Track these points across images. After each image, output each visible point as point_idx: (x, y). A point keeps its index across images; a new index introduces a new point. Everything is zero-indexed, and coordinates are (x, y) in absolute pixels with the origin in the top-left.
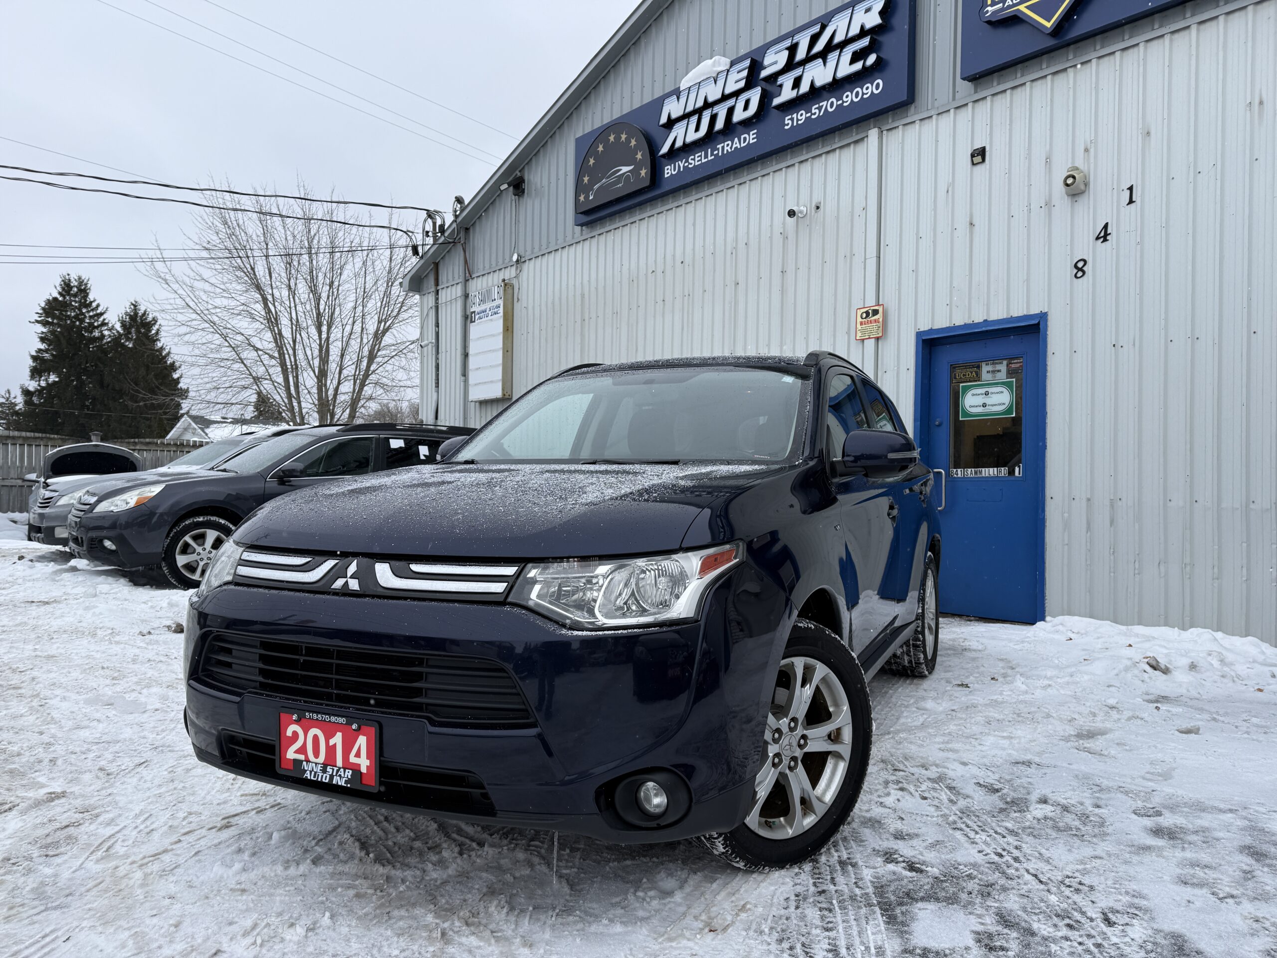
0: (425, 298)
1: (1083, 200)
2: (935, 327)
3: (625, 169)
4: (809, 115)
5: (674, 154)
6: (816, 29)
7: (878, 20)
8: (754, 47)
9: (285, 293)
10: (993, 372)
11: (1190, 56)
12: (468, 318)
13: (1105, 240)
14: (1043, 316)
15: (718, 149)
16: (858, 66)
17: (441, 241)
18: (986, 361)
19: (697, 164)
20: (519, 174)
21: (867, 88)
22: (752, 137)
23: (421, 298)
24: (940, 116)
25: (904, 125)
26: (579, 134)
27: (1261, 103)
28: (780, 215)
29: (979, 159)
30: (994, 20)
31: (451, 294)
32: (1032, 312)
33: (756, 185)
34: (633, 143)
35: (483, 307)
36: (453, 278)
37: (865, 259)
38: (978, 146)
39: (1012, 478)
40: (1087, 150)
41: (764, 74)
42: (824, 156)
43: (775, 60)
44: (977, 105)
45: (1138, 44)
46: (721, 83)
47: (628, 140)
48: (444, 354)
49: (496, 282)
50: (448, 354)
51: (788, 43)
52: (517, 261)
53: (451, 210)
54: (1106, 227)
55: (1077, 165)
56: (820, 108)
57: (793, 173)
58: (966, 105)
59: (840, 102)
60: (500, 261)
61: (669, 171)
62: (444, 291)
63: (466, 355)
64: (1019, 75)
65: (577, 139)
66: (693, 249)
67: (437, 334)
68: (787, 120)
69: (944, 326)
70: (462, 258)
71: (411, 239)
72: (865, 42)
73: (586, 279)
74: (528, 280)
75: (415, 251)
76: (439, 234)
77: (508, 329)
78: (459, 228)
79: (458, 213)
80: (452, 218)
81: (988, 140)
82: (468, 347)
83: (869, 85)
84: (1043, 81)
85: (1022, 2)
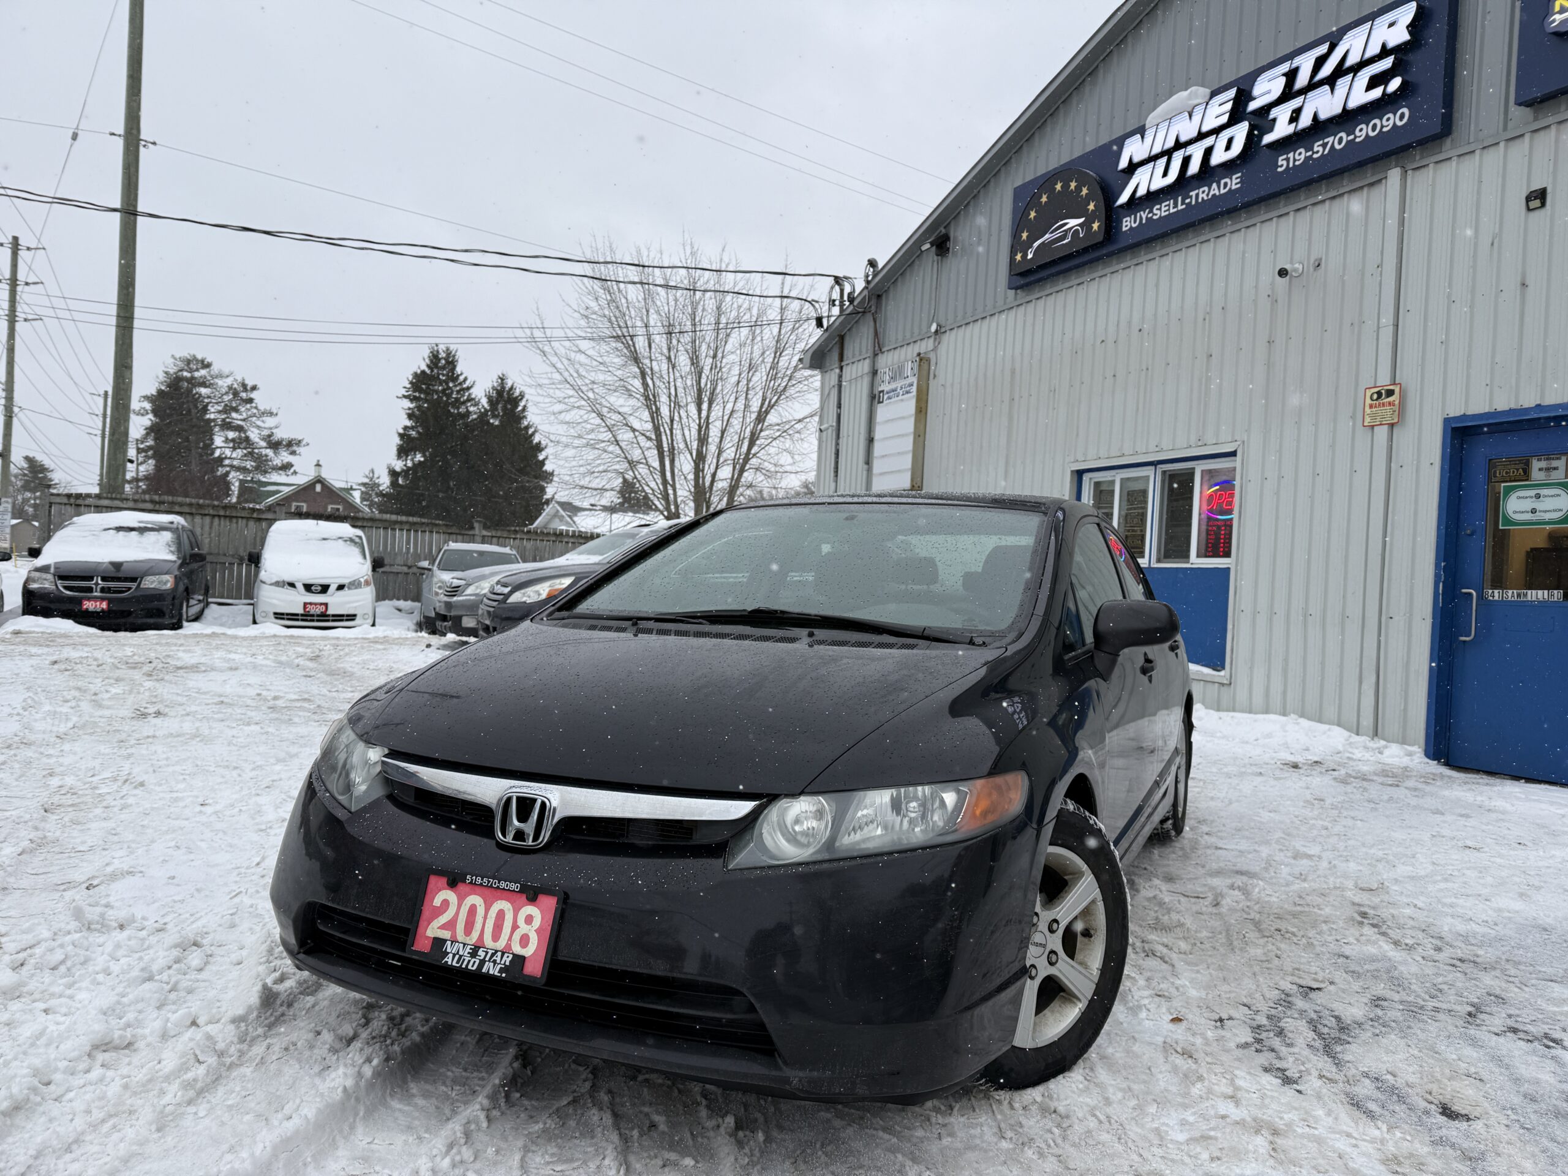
0: (827, 375)
2: (1469, 413)
3: (1073, 223)
4: (1310, 153)
5: (1135, 203)
6: (1323, 49)
7: (1406, 37)
8: (1242, 74)
9: (665, 366)
10: (1548, 469)
12: (875, 398)
15: (1191, 197)
16: (1377, 93)
17: (849, 311)
18: (1538, 456)
19: (1163, 214)
20: (944, 231)
21: (1388, 119)
22: (1234, 181)
23: (822, 375)
24: (1486, 151)
25: (1437, 163)
26: (1019, 183)
28: (1268, 274)
30: (1562, 30)
31: (856, 371)
33: (1237, 238)
34: (1085, 191)
35: (893, 386)
36: (860, 352)
37: (1378, 328)
38: (1536, 186)
39: (1566, 604)
41: (1253, 106)
42: (1327, 203)
43: (1269, 87)
44: (1536, 135)
46: (1197, 118)
47: (1078, 189)
48: (845, 439)
49: (909, 356)
50: (851, 438)
51: (1285, 67)
52: (936, 332)
53: (862, 275)
56: (1324, 146)
57: (1286, 224)
58: (1522, 136)
59: (1351, 137)
60: (916, 332)
61: (1128, 223)
62: (849, 367)
63: (871, 440)
65: (1015, 189)
66: (1155, 315)
67: (839, 416)
68: (1281, 161)
69: (1482, 411)
70: (872, 330)
71: (816, 310)
72: (1387, 63)
73: (1018, 351)
74: (947, 353)
75: (819, 322)
76: (847, 303)
77: (921, 410)
78: (871, 295)
79: (870, 278)
80: (864, 284)
81: (1551, 179)
82: (874, 432)
83: (1391, 115)
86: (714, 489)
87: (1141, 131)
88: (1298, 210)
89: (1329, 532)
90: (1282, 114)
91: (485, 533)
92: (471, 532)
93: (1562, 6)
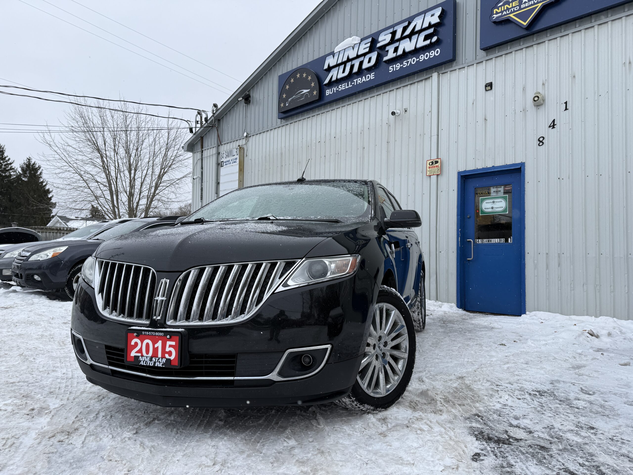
0: (196, 155)
1: (542, 108)
2: (467, 170)
3: (305, 91)
4: (402, 65)
5: (331, 84)
6: (406, 24)
7: (438, 20)
8: (372, 33)
9: (112, 153)
10: (497, 191)
11: (594, 40)
12: (219, 165)
13: (554, 127)
14: (523, 164)
15: (354, 82)
16: (428, 42)
17: (205, 126)
18: (493, 186)
19: (343, 89)
20: (248, 93)
21: (432, 53)
23: (193, 155)
24: (469, 67)
25: (451, 71)
26: (280, 74)
27: (630, 63)
28: (387, 114)
30: (497, 21)
31: (210, 152)
32: (517, 162)
33: (373, 100)
34: (310, 78)
35: (228, 159)
36: (211, 145)
37: (431, 136)
38: (488, 81)
39: (507, 244)
40: (543, 84)
41: (379, 45)
42: (409, 86)
43: (384, 38)
44: (488, 62)
45: (568, 34)
46: (356, 49)
47: (307, 77)
48: (205, 183)
49: (234, 146)
50: (208, 183)
51: (391, 30)
52: (246, 136)
53: (211, 110)
54: (554, 121)
55: (539, 91)
56: (407, 62)
57: (393, 94)
58: (482, 62)
59: (418, 59)
60: (237, 136)
61: (328, 92)
62: (206, 151)
63: (218, 183)
64: (509, 48)
65: (279, 76)
66: (341, 131)
67: (202, 173)
68: (391, 68)
69: (472, 169)
70: (216, 135)
71: (189, 124)
72: (431, 30)
74: (252, 146)
75: (191, 131)
76: (204, 122)
77: (241, 170)
78: (215, 119)
79: (214, 112)
80: (212, 114)
81: (494, 79)
82: (219, 179)
83: (433, 51)
84: (521, 51)
85: (511, 13)
86: (138, 209)
88: (397, 89)
90: (391, 49)
93: (496, 11)
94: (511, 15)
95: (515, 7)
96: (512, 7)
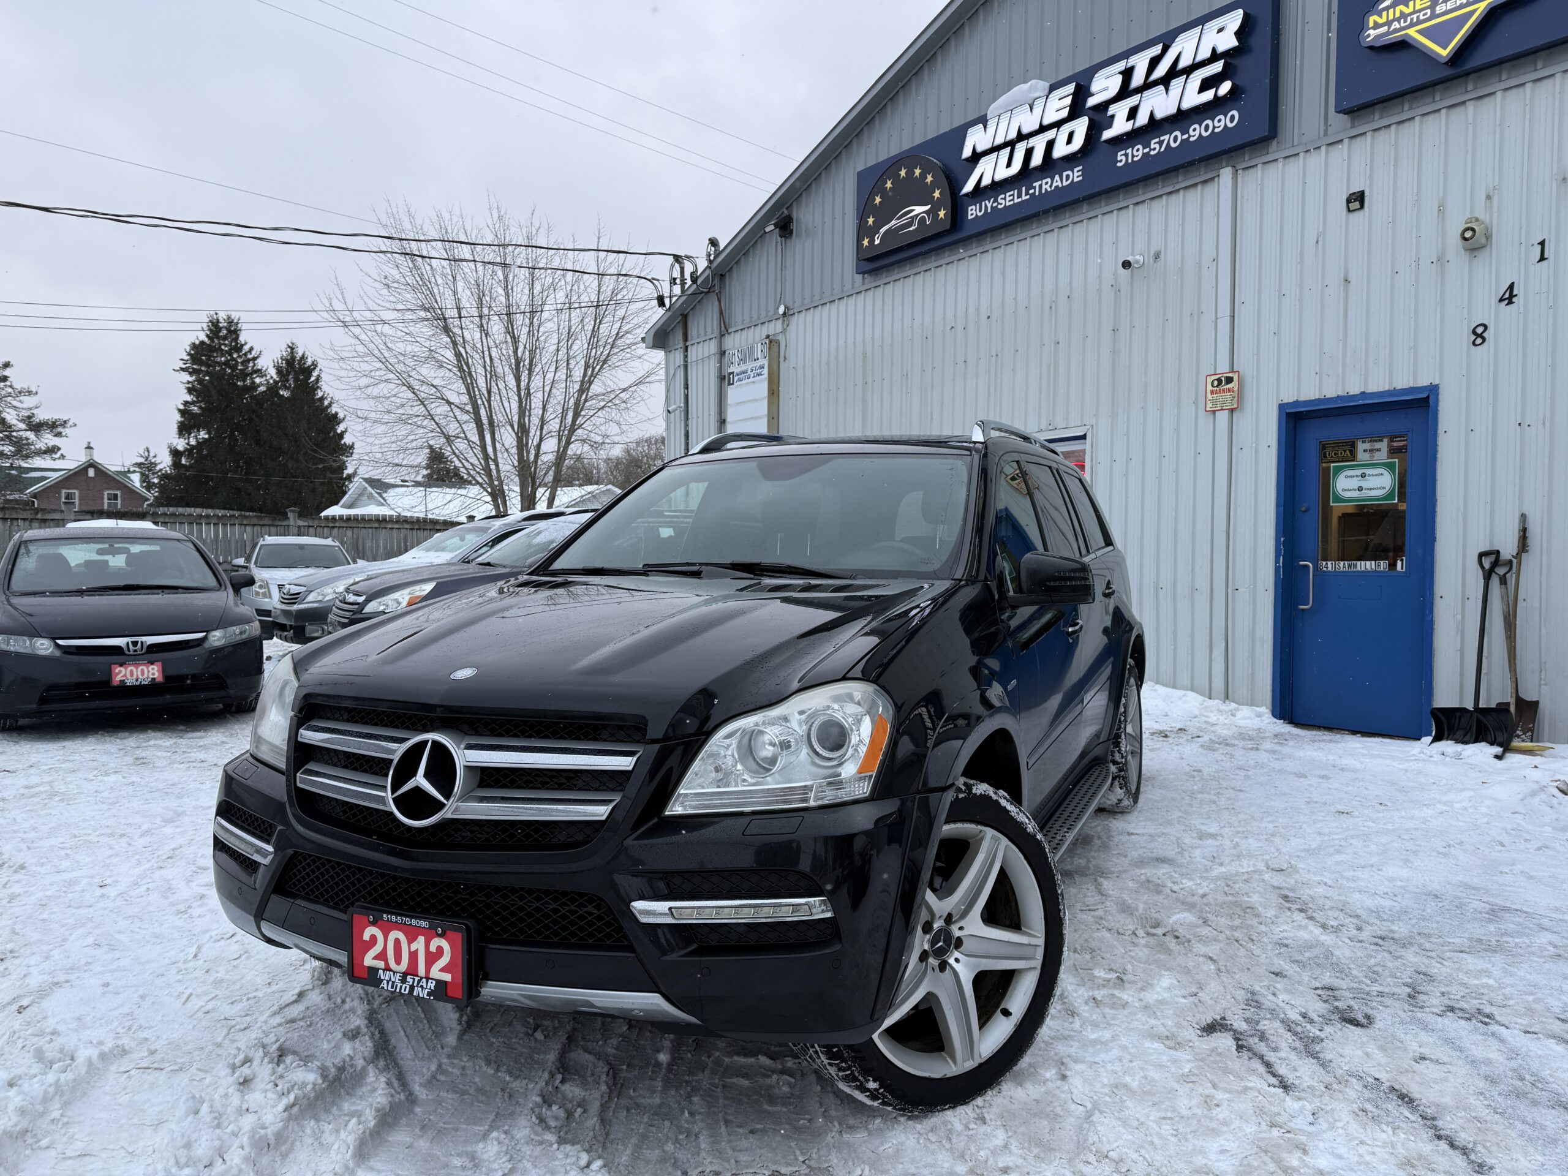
0: (672, 355)
1: (1483, 255)
2: (1302, 398)
3: (919, 209)
4: (1147, 150)
5: (980, 192)
6: (1156, 50)
7: (1234, 42)
8: (1078, 70)
10: (1371, 451)
12: (724, 379)
13: (1510, 302)
14: (1434, 389)
15: (1035, 188)
16: (1209, 95)
17: (691, 290)
18: (1363, 438)
19: (1008, 204)
20: (786, 212)
21: (1219, 121)
23: (666, 355)
24: (1308, 154)
25: (1264, 163)
26: (861, 167)
28: (1111, 266)
29: (1357, 205)
30: (1377, 45)
31: (703, 351)
32: (1420, 385)
33: (1080, 229)
34: (929, 179)
35: (743, 367)
36: (706, 332)
37: (1216, 318)
38: (1355, 189)
39: (1392, 573)
40: (1489, 197)
41: (1091, 102)
42: (1164, 198)
43: (1105, 85)
44: (1354, 141)
45: (1553, 75)
46: (1038, 110)
47: (923, 176)
48: (694, 420)
49: (757, 339)
50: (700, 420)
51: (1121, 66)
52: (784, 314)
53: (704, 254)
54: (1512, 284)
55: (1476, 215)
56: (1161, 143)
57: (1126, 216)
58: (1341, 141)
59: (1186, 136)
60: (763, 314)
61: (973, 212)
62: (694, 347)
63: (722, 422)
64: (1406, 107)
65: (858, 173)
66: (1003, 302)
67: (687, 397)
68: (1120, 156)
69: (1312, 398)
70: (716, 310)
71: (656, 287)
72: (1217, 67)
73: (868, 335)
74: (797, 336)
75: (661, 301)
76: (689, 282)
77: (774, 392)
78: (714, 275)
79: (712, 258)
80: (706, 264)
81: (1368, 182)
82: (726, 412)
83: (1222, 117)
84: (1436, 115)
85: (1412, 25)
86: (540, 463)
87: (983, 120)
88: (1137, 203)
89: (1176, 510)
90: (1120, 111)
91: (301, 523)
92: (285, 523)
93: (1375, 22)
94: (1412, 32)
95: (1420, 11)
96: (1414, 12)
